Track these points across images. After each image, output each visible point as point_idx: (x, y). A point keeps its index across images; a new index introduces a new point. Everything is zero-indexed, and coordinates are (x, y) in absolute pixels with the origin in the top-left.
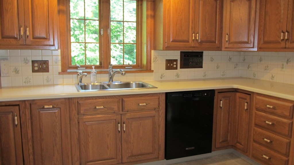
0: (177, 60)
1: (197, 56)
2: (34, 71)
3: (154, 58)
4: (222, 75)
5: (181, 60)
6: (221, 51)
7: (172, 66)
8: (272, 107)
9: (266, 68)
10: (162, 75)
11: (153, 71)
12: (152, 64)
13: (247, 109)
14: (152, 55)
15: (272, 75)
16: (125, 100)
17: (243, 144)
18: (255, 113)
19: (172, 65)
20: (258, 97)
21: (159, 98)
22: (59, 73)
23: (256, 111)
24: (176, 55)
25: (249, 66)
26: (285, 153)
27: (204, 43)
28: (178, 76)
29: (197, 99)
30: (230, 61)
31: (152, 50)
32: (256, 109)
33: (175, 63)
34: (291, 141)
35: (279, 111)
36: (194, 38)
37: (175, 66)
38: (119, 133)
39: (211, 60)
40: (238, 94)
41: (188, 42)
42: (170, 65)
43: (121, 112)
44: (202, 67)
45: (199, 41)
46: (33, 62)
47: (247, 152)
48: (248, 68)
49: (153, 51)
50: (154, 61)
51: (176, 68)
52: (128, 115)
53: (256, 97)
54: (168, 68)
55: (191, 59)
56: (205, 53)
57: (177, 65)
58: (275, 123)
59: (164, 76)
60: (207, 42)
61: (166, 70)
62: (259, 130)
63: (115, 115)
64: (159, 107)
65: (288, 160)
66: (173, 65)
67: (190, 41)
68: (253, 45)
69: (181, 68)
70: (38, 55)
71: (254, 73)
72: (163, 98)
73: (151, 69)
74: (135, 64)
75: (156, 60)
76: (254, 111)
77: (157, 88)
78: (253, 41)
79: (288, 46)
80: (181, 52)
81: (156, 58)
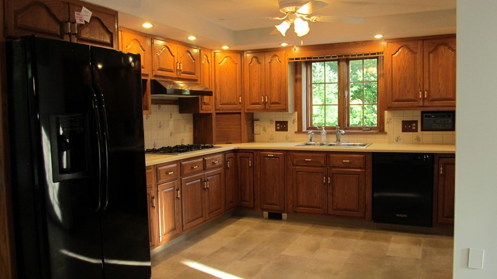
0: (417, 121)
2: (277, 130)
3: (387, 119)
5: (422, 121)
7: (410, 128)
10: (397, 138)
11: (386, 133)
12: (385, 126)
14: (385, 115)
22: (295, 132)
24: (416, 116)
28: (418, 139)
31: (386, 110)
33: (414, 125)
37: (414, 128)
41: (415, 101)
42: (408, 126)
44: (454, 130)
46: (277, 122)
49: (386, 112)
50: (388, 123)
51: (416, 131)
54: (405, 130)
57: (416, 127)
59: (401, 139)
61: (403, 132)
66: (412, 127)
67: (418, 100)
69: (423, 130)
70: (280, 117)
73: (384, 131)
74: (376, 126)
75: (391, 121)
80: (422, 112)
81: (390, 119)
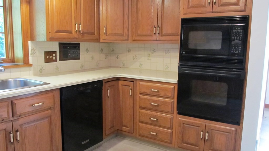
0: (56, 52)
1: (75, 47)
3: (31, 51)
4: (96, 66)
5: (60, 52)
6: (99, 42)
7: (51, 59)
8: (156, 90)
9: (135, 58)
10: (41, 69)
11: (31, 65)
12: (30, 57)
13: (131, 95)
14: (29, 46)
15: (140, 63)
16: (16, 103)
17: (128, 126)
18: (140, 97)
19: (51, 57)
20: (141, 83)
21: (54, 95)
23: (140, 96)
24: (54, 47)
25: (118, 56)
26: (170, 127)
27: (85, 35)
28: (57, 69)
29: (89, 91)
30: (102, 52)
31: (29, 41)
32: (140, 93)
33: (54, 55)
34: (174, 117)
35: (162, 93)
36: (77, 29)
37: (54, 58)
38: (12, 144)
39: (86, 51)
40: (121, 82)
41: (71, 33)
42: (49, 57)
43: (11, 119)
44: (79, 59)
45: (81, 32)
47: (133, 133)
48: (117, 58)
50: (32, 54)
51: (55, 61)
52: (21, 121)
53: (139, 83)
54: (47, 61)
55: (69, 50)
56: (82, 45)
57: (56, 57)
58: (159, 104)
59: (44, 70)
60: (88, 33)
61: (45, 63)
62: (145, 111)
63: (4, 123)
64: (54, 105)
65: (172, 132)
66: (53, 57)
67: (73, 32)
68: (127, 38)
69: (60, 60)
71: (123, 62)
72: (58, 94)
73: (29, 63)
75: (34, 52)
76: (139, 95)
77: (50, 84)
78: (127, 34)
79: (159, 39)
80: (59, 43)
81: (34, 50)
